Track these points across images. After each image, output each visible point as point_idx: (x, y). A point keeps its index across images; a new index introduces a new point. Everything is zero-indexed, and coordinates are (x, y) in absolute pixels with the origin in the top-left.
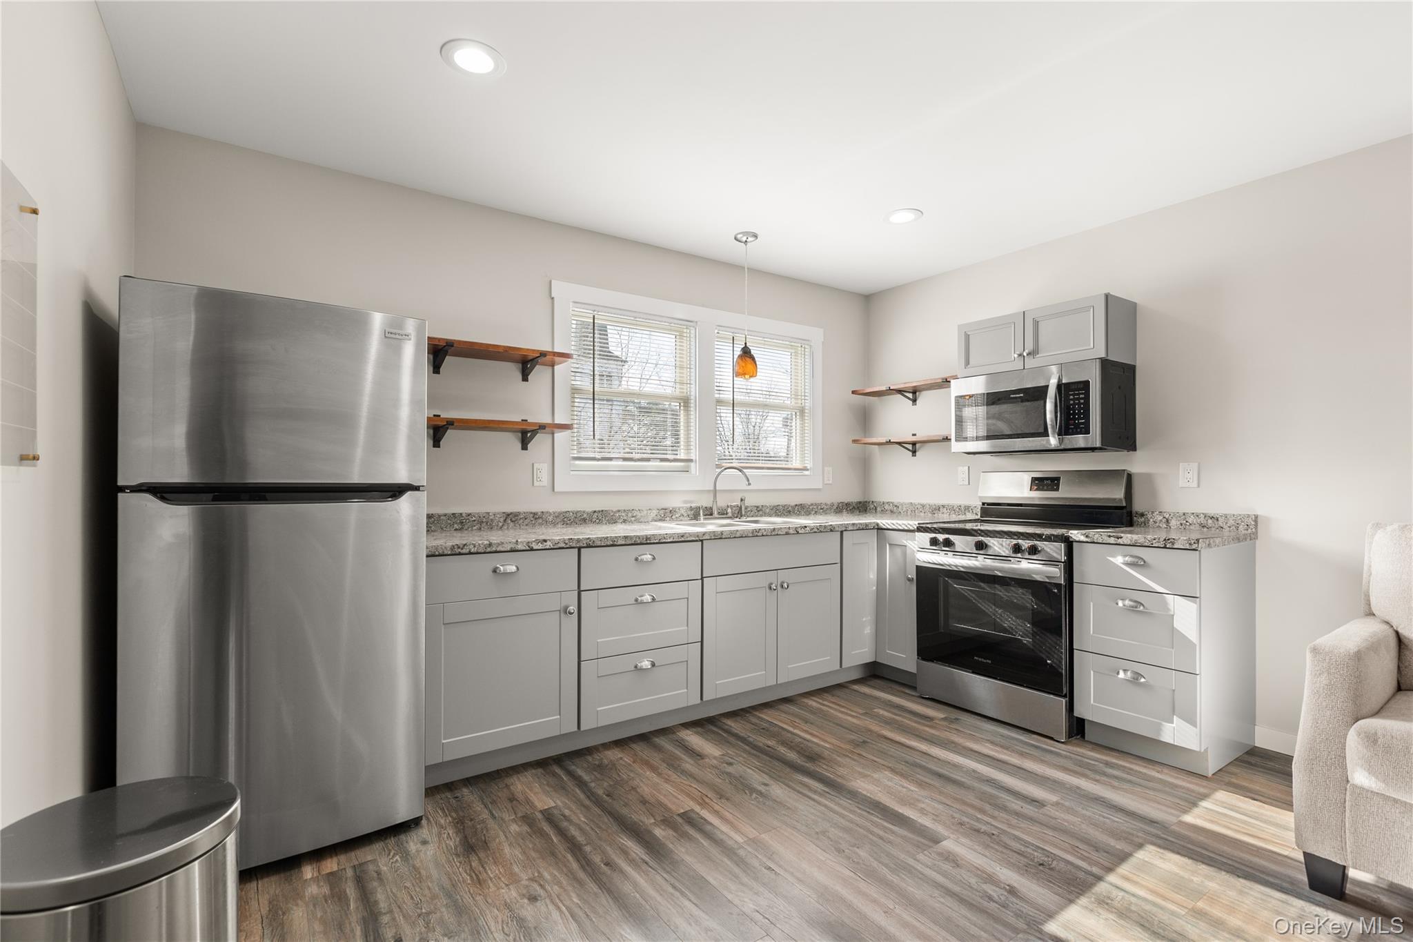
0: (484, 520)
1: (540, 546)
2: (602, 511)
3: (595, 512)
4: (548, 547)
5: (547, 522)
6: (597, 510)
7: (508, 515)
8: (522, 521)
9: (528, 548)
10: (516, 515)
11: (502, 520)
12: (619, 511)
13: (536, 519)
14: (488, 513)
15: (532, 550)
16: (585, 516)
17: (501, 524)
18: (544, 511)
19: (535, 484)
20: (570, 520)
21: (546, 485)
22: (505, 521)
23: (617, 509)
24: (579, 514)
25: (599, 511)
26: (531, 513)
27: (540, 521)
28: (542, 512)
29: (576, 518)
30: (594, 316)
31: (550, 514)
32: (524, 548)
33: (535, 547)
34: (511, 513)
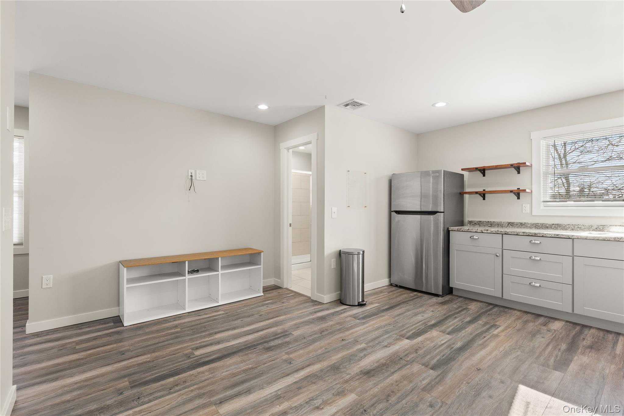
0: (500, 224)
1: (486, 232)
2: (558, 224)
3: (553, 224)
4: (489, 232)
5: (527, 227)
6: (555, 223)
7: (509, 223)
8: (515, 225)
9: (481, 232)
10: (513, 223)
11: (507, 224)
12: (569, 225)
13: (522, 225)
14: (501, 222)
15: (483, 232)
16: (547, 226)
17: (506, 226)
18: (525, 222)
19: (523, 212)
20: (539, 227)
21: (529, 212)
22: (508, 225)
23: (567, 224)
24: (544, 225)
25: (556, 224)
26: (520, 223)
27: (524, 226)
28: (525, 223)
29: (542, 226)
30: (555, 140)
31: (529, 224)
32: (480, 232)
33: (484, 232)
34: (511, 222)
